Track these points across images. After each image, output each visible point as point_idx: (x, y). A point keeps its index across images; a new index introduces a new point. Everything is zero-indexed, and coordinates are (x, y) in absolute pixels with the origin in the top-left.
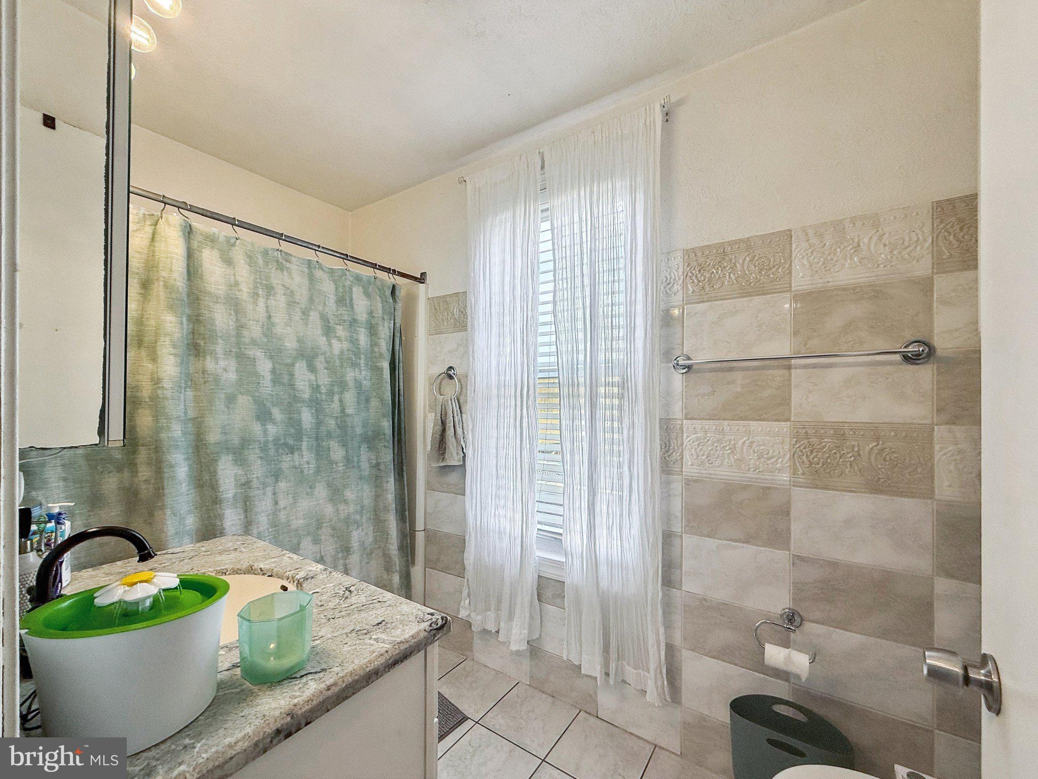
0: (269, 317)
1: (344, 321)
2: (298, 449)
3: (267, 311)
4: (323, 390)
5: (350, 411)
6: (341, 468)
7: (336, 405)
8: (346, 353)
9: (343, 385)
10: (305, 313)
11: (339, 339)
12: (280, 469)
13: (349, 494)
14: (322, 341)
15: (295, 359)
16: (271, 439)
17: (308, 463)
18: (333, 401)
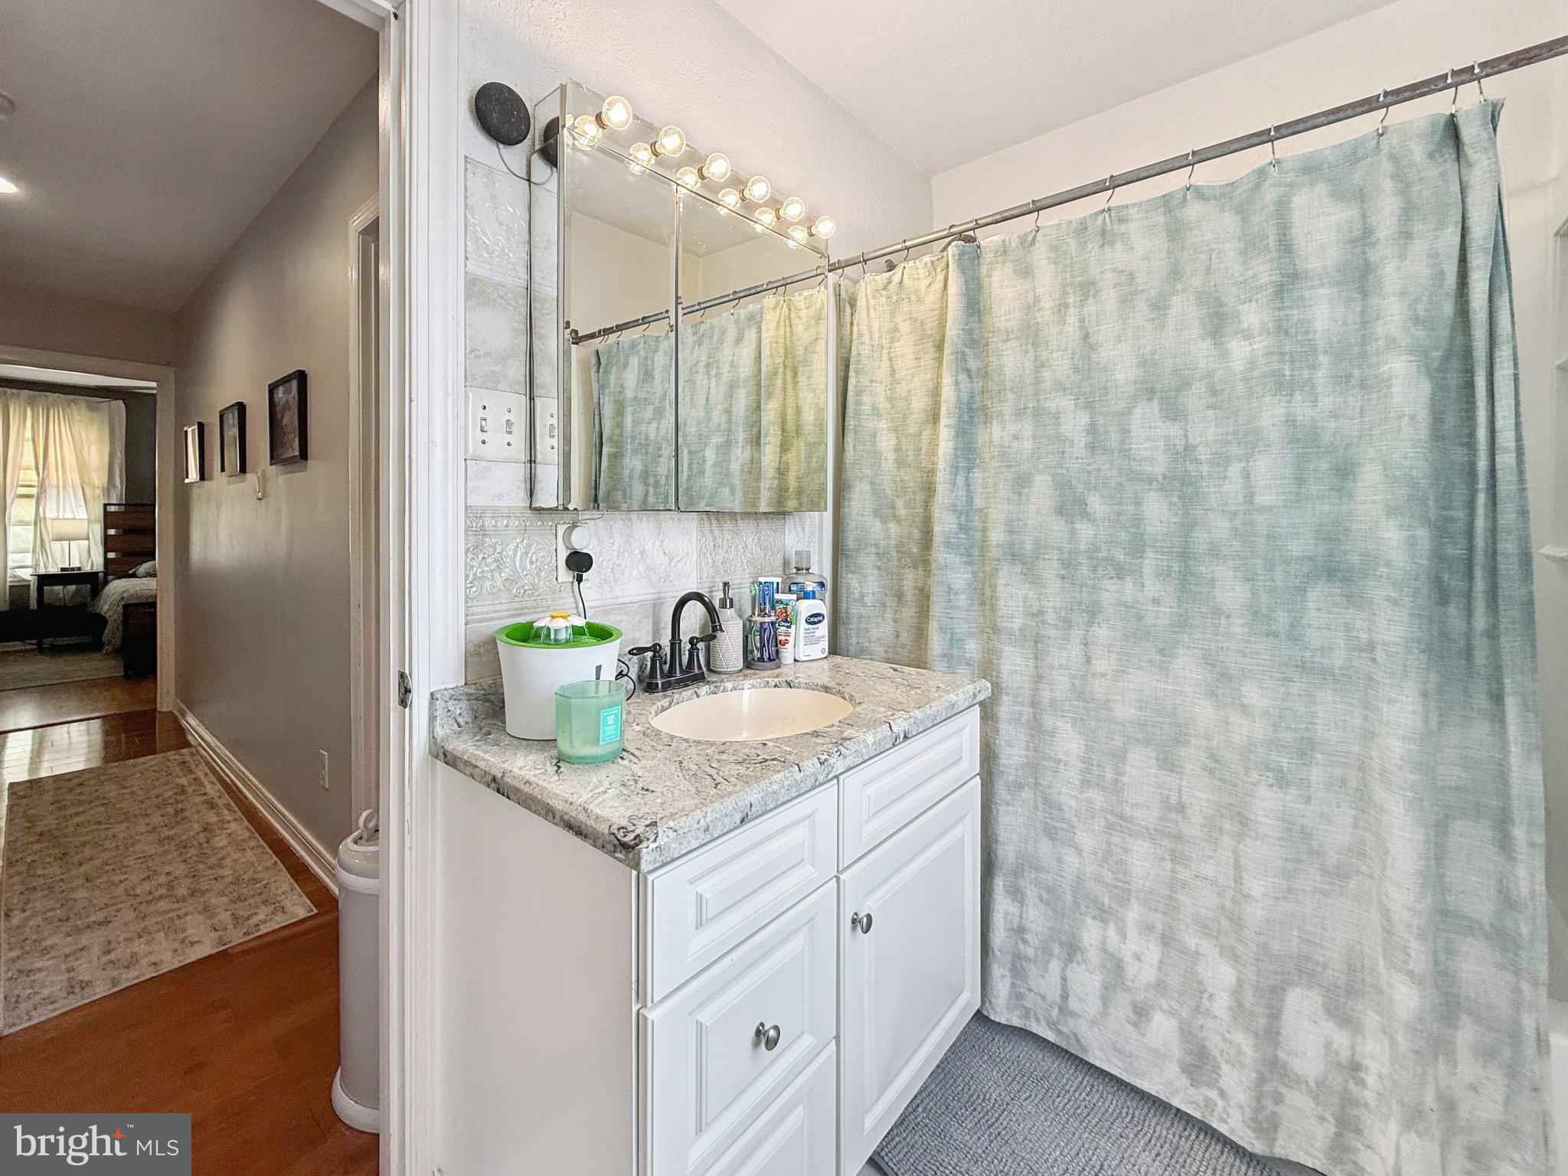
0: (1086, 337)
1: (1260, 288)
2: (1133, 572)
3: (1082, 328)
4: (1203, 453)
5: (1263, 498)
6: (1238, 628)
7: (1233, 487)
8: (1262, 361)
9: (1252, 440)
10: (1159, 306)
11: (1247, 336)
12: (1096, 603)
13: (1252, 694)
14: (1202, 351)
15: (1134, 399)
16: (1083, 547)
17: (1155, 601)
18: (1226, 477)
